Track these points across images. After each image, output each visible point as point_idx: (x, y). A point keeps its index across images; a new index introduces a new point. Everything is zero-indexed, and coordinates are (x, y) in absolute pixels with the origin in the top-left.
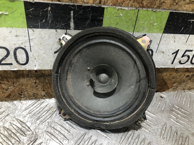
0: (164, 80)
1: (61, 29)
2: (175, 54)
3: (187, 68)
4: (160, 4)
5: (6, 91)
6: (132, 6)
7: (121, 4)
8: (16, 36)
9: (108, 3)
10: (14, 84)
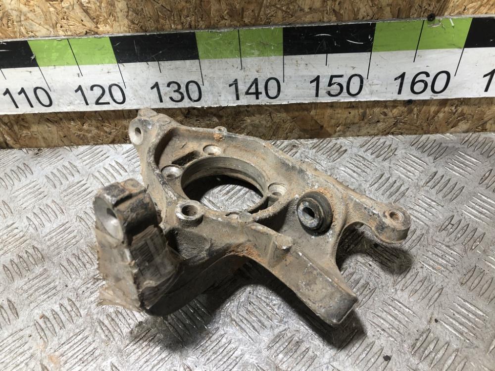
0: (316, 122)
2: (315, 82)
3: (349, 102)
4: (267, 19)
5: (109, 135)
6: (230, 26)
8: (108, 72)
9: (200, 26)
10: (116, 126)
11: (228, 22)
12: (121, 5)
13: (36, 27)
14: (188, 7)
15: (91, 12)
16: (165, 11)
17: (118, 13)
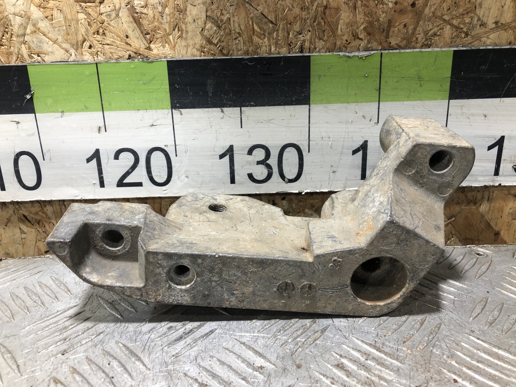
0: (488, 225)
1: (230, 107)
4: (427, 40)
6: (366, 49)
7: (344, 48)
9: (317, 49)
11: (363, 44)
12: (196, 12)
13: (48, 46)
14: (303, 16)
15: (145, 22)
16: (266, 23)
17: (189, 25)
